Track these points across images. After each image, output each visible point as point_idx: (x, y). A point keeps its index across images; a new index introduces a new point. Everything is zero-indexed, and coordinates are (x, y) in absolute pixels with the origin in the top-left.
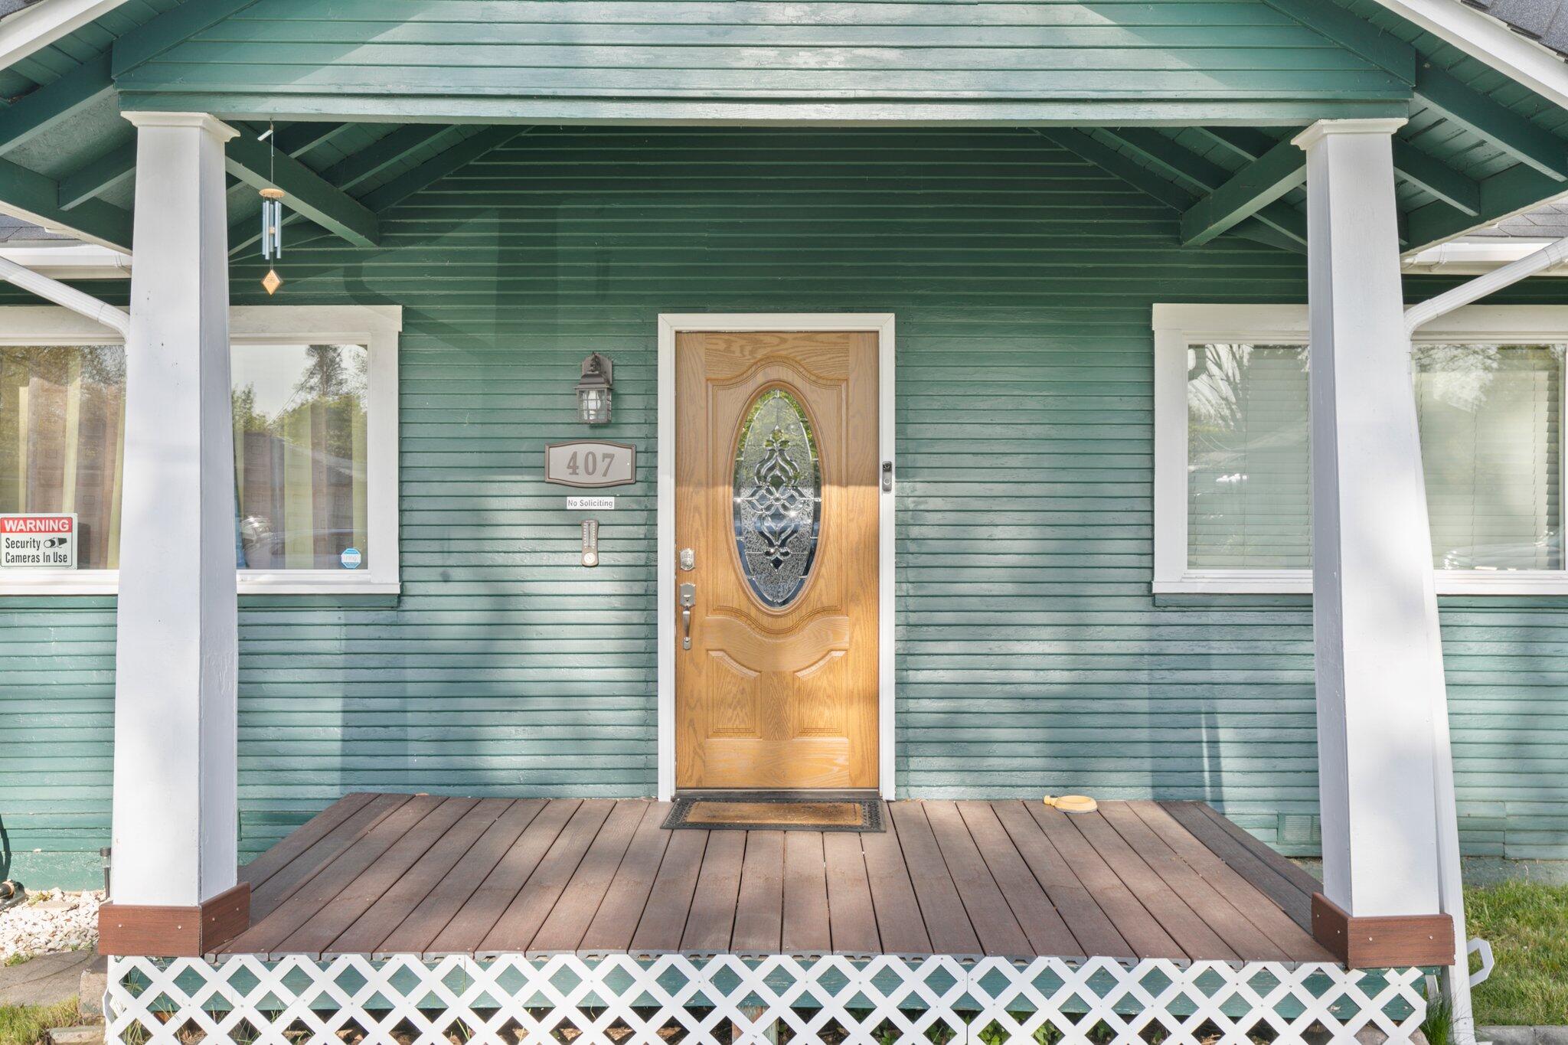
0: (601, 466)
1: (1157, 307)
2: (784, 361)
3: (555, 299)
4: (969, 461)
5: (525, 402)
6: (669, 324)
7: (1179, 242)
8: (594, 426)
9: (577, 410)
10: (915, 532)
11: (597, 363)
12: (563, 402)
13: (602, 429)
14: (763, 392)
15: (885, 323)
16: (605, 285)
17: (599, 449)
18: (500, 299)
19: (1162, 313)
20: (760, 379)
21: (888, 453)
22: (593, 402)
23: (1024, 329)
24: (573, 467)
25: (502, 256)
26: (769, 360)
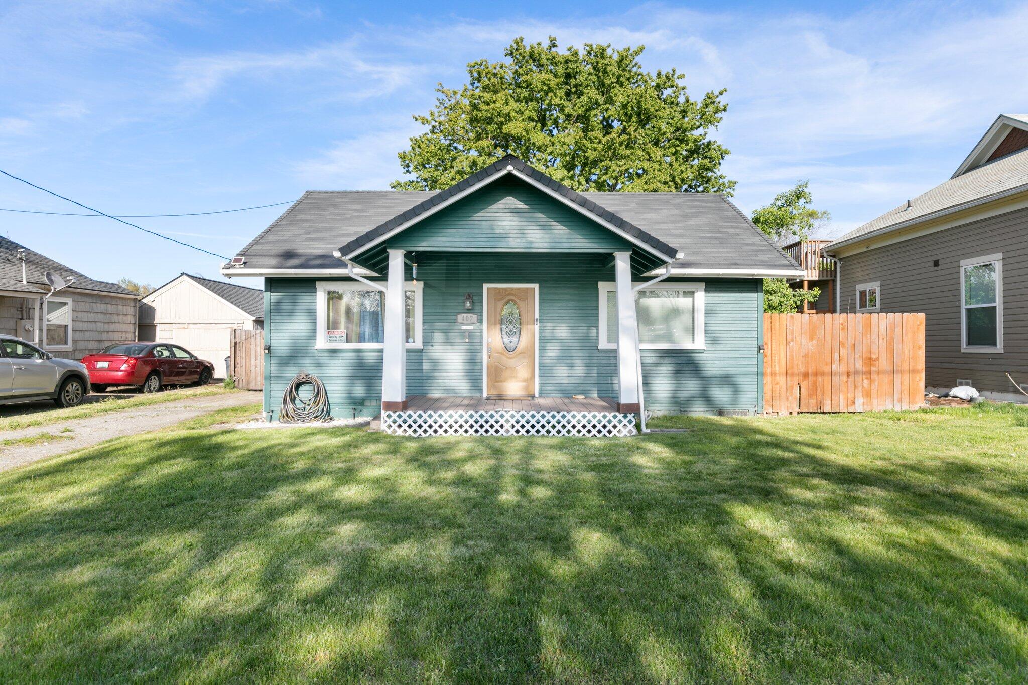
0: (470, 319)
1: (599, 282)
2: (513, 294)
3: (459, 280)
4: (556, 318)
5: (452, 304)
6: (486, 286)
7: (604, 267)
8: (468, 309)
9: (464, 306)
10: (543, 334)
11: (469, 295)
12: (461, 304)
13: (469, 310)
14: (508, 302)
15: (536, 286)
16: (471, 277)
17: (469, 315)
18: (446, 280)
19: (601, 284)
20: (507, 298)
21: (537, 316)
22: (468, 304)
23: (569, 287)
24: (463, 319)
25: (447, 270)
26: (509, 294)
